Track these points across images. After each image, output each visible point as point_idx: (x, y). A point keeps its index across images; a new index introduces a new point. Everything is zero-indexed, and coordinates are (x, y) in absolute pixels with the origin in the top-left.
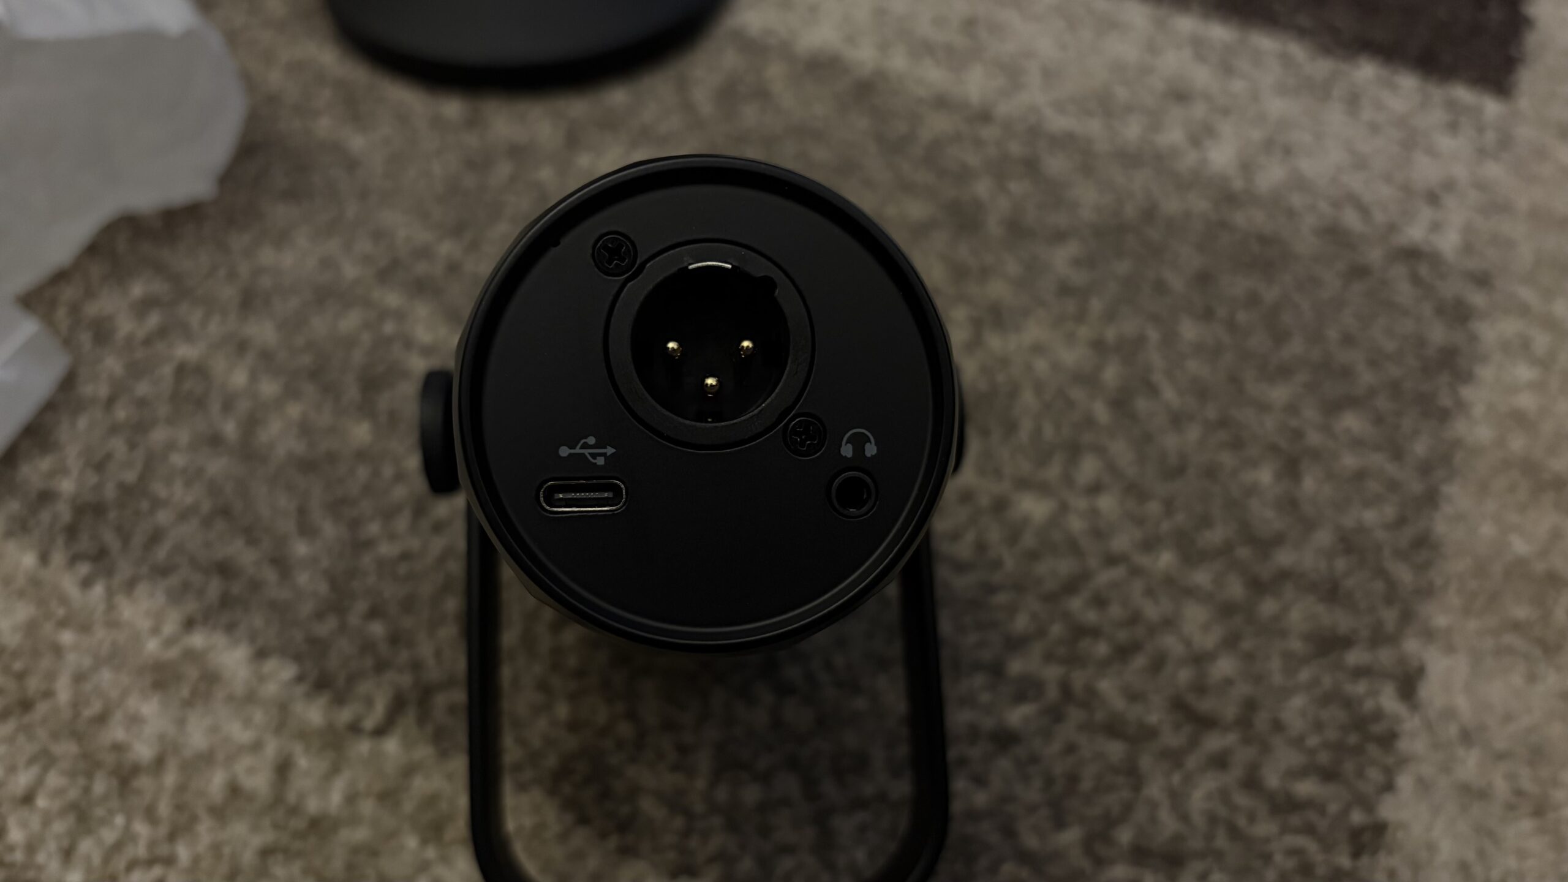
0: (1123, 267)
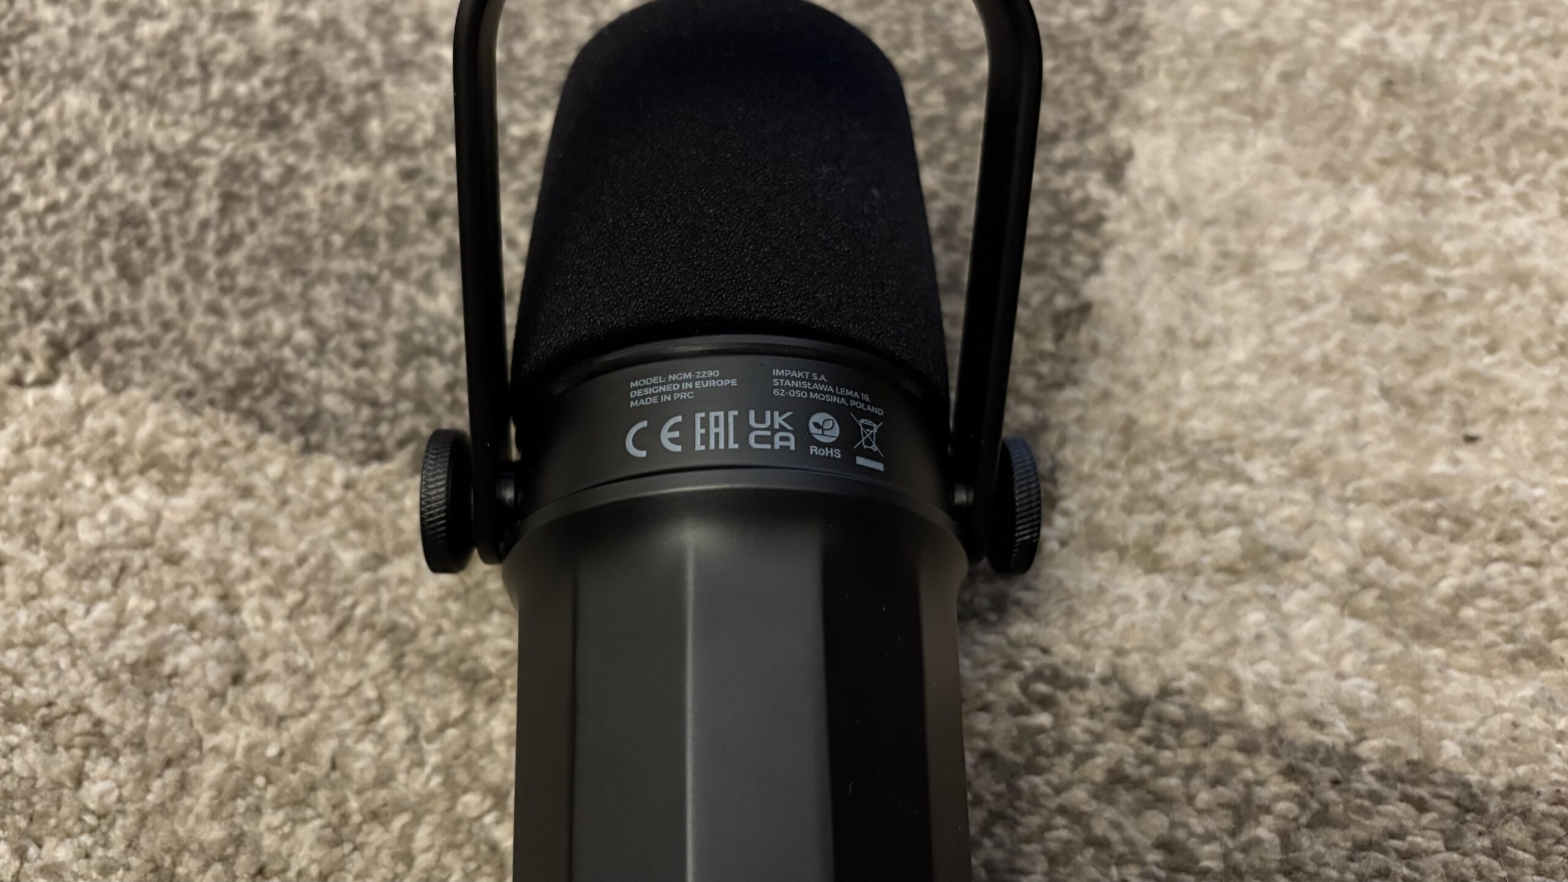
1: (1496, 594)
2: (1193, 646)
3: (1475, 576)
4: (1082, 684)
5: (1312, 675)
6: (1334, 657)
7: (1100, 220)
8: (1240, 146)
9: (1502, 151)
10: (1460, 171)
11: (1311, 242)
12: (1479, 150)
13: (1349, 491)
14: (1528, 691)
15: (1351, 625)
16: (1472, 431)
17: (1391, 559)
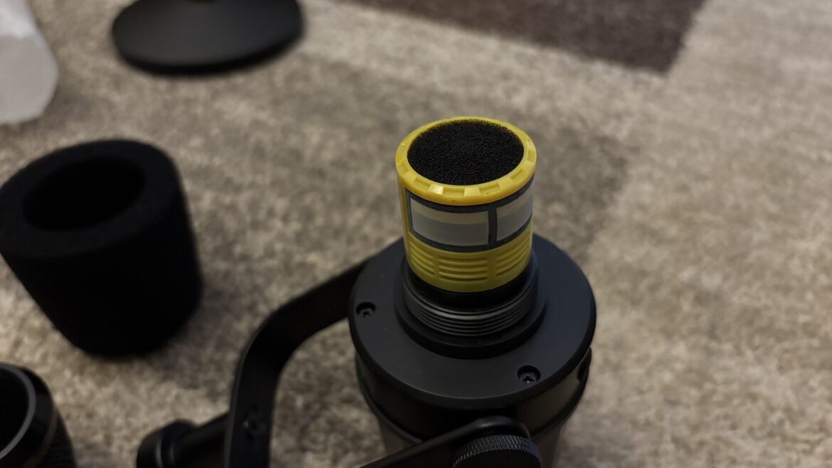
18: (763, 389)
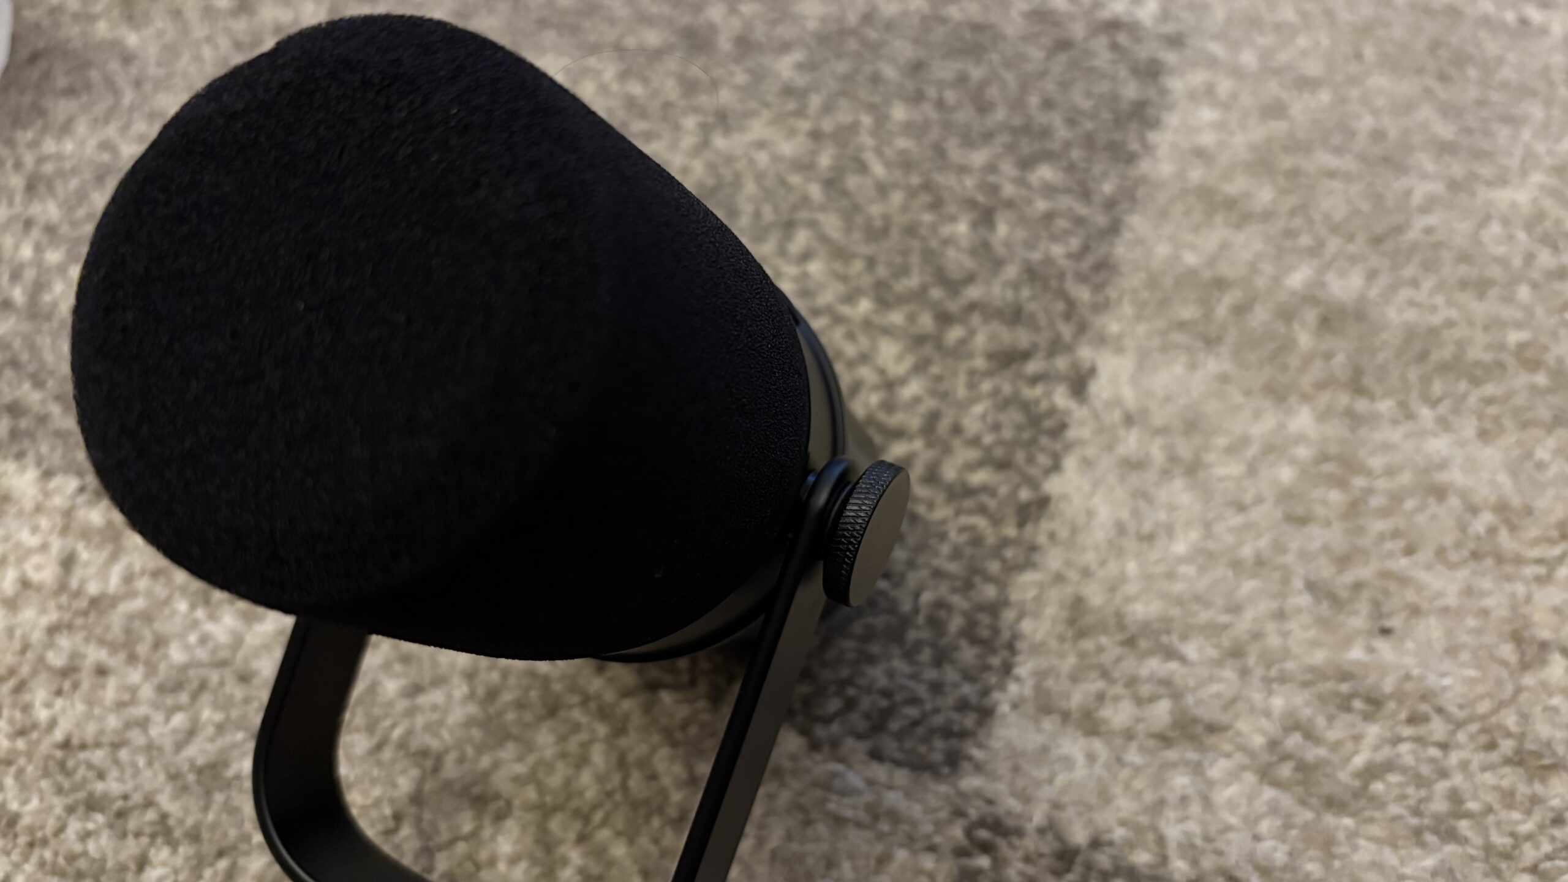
0: (842, 67)
1: (1404, 770)
2: (1125, 805)
3: (1386, 752)
4: (1019, 833)
5: (1232, 836)
6: (1250, 821)
7: (1063, 427)
8: (1192, 366)
9: (1426, 381)
10: (1385, 396)
11: (1252, 451)
12: (1403, 378)
13: (1273, 672)
14: (1429, 862)
15: (1268, 793)
16: (1388, 624)
17: (1310, 735)
18: (1455, 476)
